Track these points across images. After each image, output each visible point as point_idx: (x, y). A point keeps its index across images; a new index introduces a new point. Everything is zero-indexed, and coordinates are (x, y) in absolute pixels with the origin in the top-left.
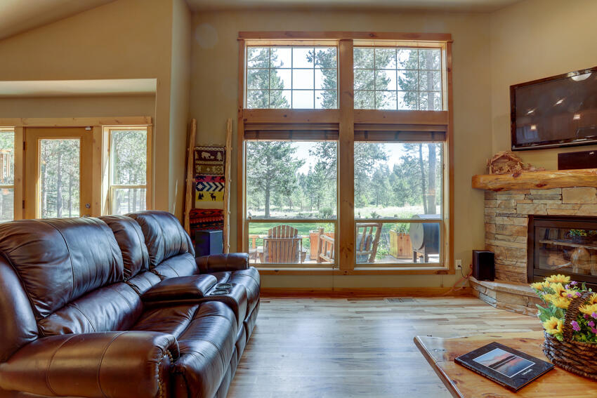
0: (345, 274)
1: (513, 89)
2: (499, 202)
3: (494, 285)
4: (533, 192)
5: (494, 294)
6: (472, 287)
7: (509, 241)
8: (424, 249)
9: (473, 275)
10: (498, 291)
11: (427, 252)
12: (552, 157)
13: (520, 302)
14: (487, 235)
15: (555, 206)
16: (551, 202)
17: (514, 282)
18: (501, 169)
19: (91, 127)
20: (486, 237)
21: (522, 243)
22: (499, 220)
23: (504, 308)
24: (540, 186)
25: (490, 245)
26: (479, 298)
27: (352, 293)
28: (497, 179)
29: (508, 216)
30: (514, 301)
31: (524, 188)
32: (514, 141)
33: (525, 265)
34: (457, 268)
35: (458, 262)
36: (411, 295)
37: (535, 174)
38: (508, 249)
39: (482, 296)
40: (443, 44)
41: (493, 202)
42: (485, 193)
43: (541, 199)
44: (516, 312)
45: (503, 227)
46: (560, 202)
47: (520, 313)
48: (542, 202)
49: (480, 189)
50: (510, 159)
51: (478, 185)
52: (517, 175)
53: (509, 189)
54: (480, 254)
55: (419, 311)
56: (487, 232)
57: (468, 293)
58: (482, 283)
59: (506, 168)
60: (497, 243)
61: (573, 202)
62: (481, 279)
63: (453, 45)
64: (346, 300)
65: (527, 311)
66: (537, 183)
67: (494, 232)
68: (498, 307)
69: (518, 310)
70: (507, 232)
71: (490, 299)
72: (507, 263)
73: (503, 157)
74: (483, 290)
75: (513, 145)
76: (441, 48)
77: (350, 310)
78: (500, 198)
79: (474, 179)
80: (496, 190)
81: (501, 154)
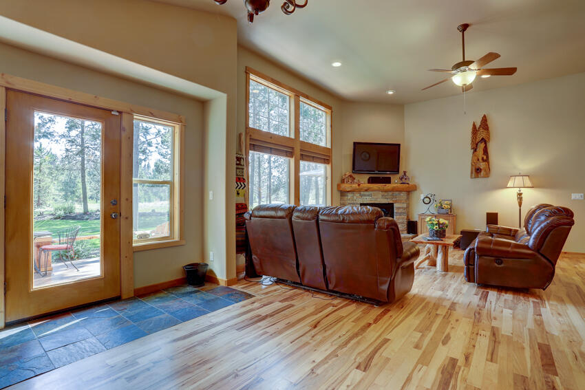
1: (355, 143)
2: (349, 197)
4: (363, 193)
12: (366, 177)
15: (369, 199)
16: (368, 197)
18: (348, 181)
19: (120, 113)
24: (366, 190)
29: (352, 204)
31: (359, 191)
32: (354, 169)
41: (346, 197)
43: (365, 196)
46: (371, 197)
49: (340, 191)
50: (352, 177)
51: (342, 189)
52: (359, 185)
53: (354, 191)
61: (375, 197)
63: (333, 113)
66: (364, 189)
73: (350, 175)
76: (326, 112)
78: (350, 195)
79: (339, 185)
80: (348, 192)
81: (348, 174)
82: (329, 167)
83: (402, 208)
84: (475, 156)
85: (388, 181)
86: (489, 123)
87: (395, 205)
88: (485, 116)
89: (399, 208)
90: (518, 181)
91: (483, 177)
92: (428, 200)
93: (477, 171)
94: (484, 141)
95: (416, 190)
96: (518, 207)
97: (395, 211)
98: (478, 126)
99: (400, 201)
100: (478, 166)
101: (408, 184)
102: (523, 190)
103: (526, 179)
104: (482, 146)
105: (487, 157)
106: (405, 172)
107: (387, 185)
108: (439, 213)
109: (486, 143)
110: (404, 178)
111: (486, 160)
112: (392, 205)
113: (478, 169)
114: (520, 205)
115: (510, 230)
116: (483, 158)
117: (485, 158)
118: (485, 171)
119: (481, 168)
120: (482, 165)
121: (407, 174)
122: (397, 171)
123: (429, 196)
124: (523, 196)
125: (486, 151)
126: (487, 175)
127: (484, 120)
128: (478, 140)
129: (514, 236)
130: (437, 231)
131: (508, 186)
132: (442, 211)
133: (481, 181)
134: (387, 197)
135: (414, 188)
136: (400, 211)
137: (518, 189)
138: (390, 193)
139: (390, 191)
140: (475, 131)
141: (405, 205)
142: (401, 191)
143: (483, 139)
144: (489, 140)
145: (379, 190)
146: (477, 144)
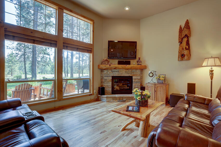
0: (60, 100)
1: (109, 41)
2: (105, 73)
3: (105, 96)
4: (113, 70)
5: (105, 99)
6: (98, 98)
7: (108, 83)
8: (83, 88)
9: (99, 94)
10: (107, 97)
11: (84, 89)
12: (117, 61)
13: (112, 99)
14: (102, 82)
15: (117, 74)
16: (116, 73)
17: (109, 94)
18: (105, 63)
20: (101, 83)
21: (110, 84)
22: (105, 78)
23: (108, 102)
24: (115, 68)
25: (103, 85)
26: (101, 101)
27: (62, 107)
28: (105, 66)
29: (107, 76)
30: (110, 99)
31: (111, 69)
33: (111, 89)
34: (94, 93)
35: (95, 91)
36: (83, 104)
37: (114, 65)
38: (107, 86)
39: (102, 100)
40: (92, 22)
41: (104, 73)
42: (101, 70)
43: (115, 72)
44: (111, 102)
45: (106, 80)
46: (118, 73)
47: (112, 102)
48: (115, 73)
49: (100, 69)
50: (107, 61)
51: (100, 68)
52: (110, 65)
53: (108, 69)
54: (101, 88)
55: (89, 108)
56: (101, 81)
57: (98, 100)
58: (102, 96)
59: (106, 63)
60: (105, 84)
61: (121, 73)
62: (102, 95)
63: (94, 24)
64: (62, 110)
65: (113, 101)
66: (114, 68)
67: (104, 81)
68: (107, 102)
69: (112, 101)
70: (107, 81)
71: (104, 100)
72: (107, 89)
73: (106, 60)
74: (102, 98)
75: (108, 57)
76: (91, 23)
77: (66, 113)
78: (105, 72)
79: (99, 66)
80: (105, 69)
81: (105, 59)
82: (91, 55)
83: (138, 79)
84: (181, 46)
85: (129, 63)
86: (190, 25)
87: (134, 77)
88: (187, 20)
89: (135, 79)
90: (211, 61)
91: (186, 60)
92: (152, 75)
93: (182, 56)
94: (187, 36)
95: (146, 68)
96: (210, 80)
97: (133, 81)
98: (183, 27)
99: (136, 75)
100: (182, 53)
101: (141, 65)
102: (214, 68)
103: (217, 60)
104: (185, 40)
105: (189, 47)
106: (139, 58)
107: (128, 65)
108: (158, 83)
109: (188, 38)
110: (139, 62)
111: (188, 49)
112: (131, 78)
113: (183, 55)
114: (212, 78)
115: (205, 99)
116: (186, 48)
117: (187, 47)
118: (187, 56)
119: (185, 54)
120: (186, 52)
121: (140, 59)
122: (135, 58)
123: (153, 72)
124: (213, 72)
125: (188, 43)
126: (189, 59)
127: (187, 23)
128: (182, 37)
129: (208, 104)
130: (139, 101)
131: (203, 65)
132: (160, 81)
133: (184, 63)
134: (128, 72)
135: (145, 67)
136: (137, 80)
137: (210, 67)
138: (130, 70)
139: (130, 69)
140: (181, 30)
141: (139, 78)
142: (136, 69)
143: (186, 35)
144: (190, 35)
145: (123, 68)
146: (182, 39)
